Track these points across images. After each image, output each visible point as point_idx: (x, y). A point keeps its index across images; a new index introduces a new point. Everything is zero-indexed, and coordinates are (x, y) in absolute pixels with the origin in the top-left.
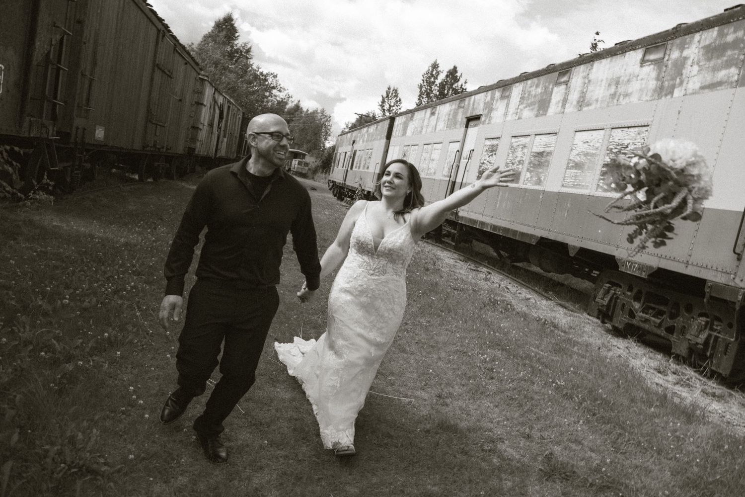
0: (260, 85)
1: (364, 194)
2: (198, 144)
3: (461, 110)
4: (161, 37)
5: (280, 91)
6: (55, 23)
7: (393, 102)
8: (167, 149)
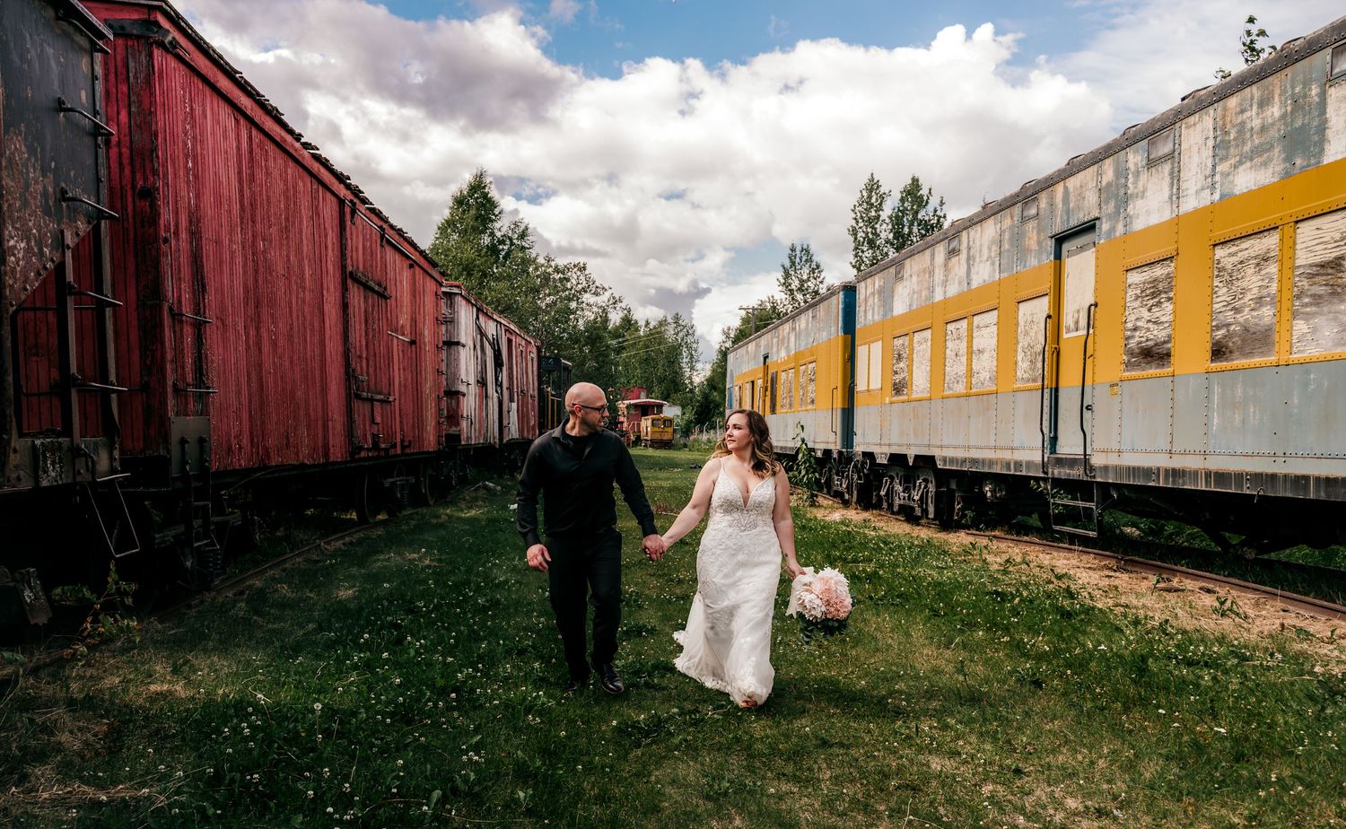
0: (558, 292)
1: (815, 458)
2: (464, 424)
3: (1031, 225)
4: (348, 217)
5: (596, 294)
6: (64, 192)
7: (805, 273)
8: (403, 447)
